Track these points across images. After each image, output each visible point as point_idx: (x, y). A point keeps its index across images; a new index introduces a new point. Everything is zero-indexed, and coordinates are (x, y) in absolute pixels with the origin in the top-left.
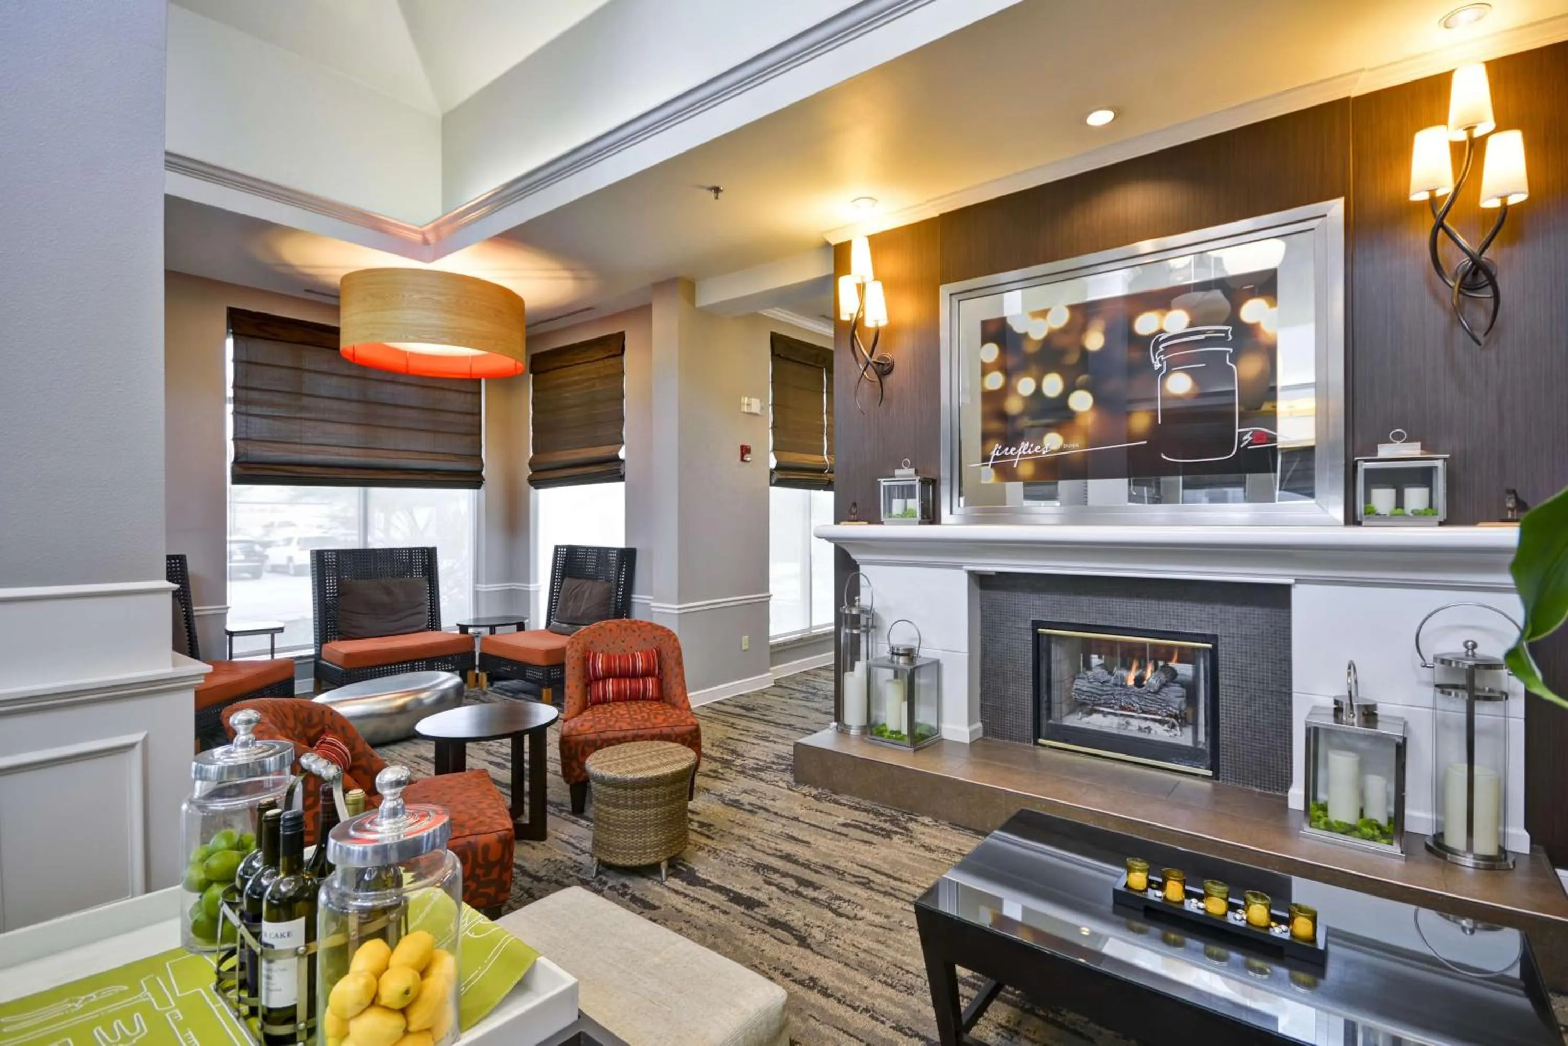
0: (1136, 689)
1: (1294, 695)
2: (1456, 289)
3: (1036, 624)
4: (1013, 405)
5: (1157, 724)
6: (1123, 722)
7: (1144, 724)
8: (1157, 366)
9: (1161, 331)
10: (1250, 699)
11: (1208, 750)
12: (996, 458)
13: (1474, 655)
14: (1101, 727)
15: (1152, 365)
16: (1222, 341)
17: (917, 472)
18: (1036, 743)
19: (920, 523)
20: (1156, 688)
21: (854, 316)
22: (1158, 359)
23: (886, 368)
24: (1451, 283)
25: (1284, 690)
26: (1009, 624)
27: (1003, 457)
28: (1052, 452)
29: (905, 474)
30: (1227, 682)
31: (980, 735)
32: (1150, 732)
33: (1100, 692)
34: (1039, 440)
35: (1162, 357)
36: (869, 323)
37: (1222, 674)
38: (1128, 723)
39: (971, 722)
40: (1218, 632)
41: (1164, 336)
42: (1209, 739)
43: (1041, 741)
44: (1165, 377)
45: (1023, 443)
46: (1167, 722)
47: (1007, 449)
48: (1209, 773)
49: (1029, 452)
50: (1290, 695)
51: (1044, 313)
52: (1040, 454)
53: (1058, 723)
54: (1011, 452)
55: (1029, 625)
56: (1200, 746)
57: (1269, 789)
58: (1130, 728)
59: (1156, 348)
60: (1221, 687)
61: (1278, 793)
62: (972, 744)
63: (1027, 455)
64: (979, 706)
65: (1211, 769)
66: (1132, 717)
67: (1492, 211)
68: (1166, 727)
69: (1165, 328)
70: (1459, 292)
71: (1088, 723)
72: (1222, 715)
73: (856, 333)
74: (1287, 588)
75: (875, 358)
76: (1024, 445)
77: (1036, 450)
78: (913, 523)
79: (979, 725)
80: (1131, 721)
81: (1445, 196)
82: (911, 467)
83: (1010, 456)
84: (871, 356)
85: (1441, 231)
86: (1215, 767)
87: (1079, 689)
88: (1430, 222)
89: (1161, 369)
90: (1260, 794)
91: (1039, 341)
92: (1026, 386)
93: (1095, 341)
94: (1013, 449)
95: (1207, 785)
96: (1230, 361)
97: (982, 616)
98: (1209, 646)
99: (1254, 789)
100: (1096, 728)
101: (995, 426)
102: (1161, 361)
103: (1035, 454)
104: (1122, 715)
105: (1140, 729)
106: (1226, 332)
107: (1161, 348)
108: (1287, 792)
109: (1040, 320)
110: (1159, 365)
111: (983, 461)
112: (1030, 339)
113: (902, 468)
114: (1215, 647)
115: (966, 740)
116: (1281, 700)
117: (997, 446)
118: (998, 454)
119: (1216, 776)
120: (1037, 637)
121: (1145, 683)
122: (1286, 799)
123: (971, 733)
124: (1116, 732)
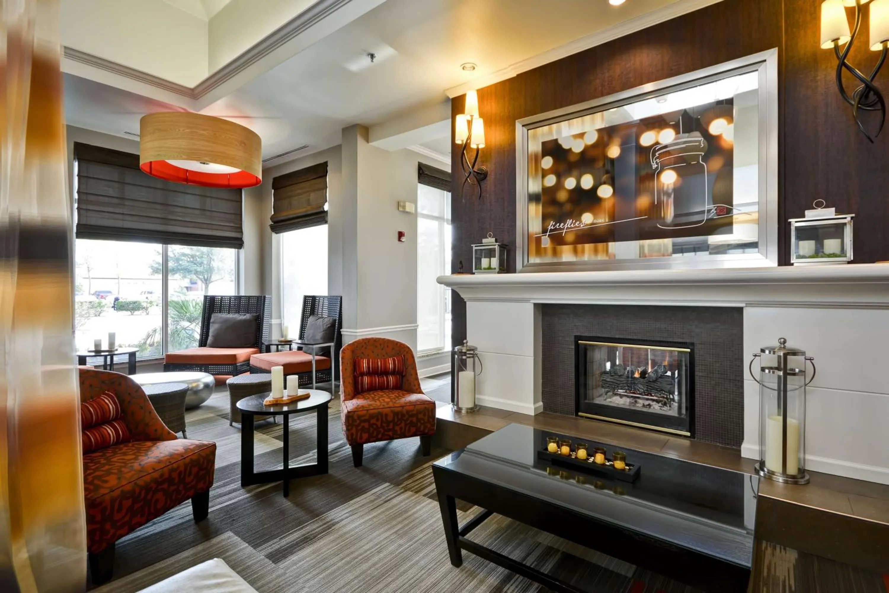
0: (642, 380)
1: (745, 381)
2: (855, 106)
3: (578, 338)
4: (562, 196)
5: (655, 403)
6: (633, 401)
7: (647, 403)
8: (654, 166)
9: (657, 143)
10: (716, 385)
11: (688, 419)
12: (551, 230)
13: (784, 347)
14: (618, 404)
15: (651, 166)
16: (697, 148)
17: (496, 241)
18: (577, 415)
19: (499, 273)
20: (654, 379)
21: (464, 142)
22: (655, 162)
23: (482, 176)
24: (853, 103)
25: (738, 378)
26: (560, 338)
27: (556, 229)
28: (587, 225)
29: (489, 241)
30: (701, 374)
31: (541, 410)
32: (650, 407)
33: (618, 382)
34: (578, 217)
35: (658, 161)
36: (473, 146)
37: (697, 369)
38: (636, 402)
39: (535, 402)
40: (694, 341)
41: (659, 147)
42: (688, 412)
43: (580, 414)
44: (659, 173)
45: (568, 220)
46: (660, 401)
47: (558, 224)
48: (688, 434)
49: (572, 226)
50: (743, 382)
51: (581, 135)
52: (579, 227)
53: (592, 402)
54: (561, 226)
55: (573, 339)
56: (683, 416)
57: (728, 444)
58: (637, 405)
59: (654, 155)
60: (696, 377)
61: (734, 447)
62: (536, 415)
63: (571, 228)
64: (541, 391)
65: (690, 431)
66: (638, 398)
67: (877, 54)
68: (660, 405)
69: (661, 141)
70: (858, 108)
71: (611, 402)
72: (697, 396)
73: (465, 152)
74: (740, 311)
75: (476, 169)
76: (569, 222)
77: (577, 224)
78: (495, 273)
79: (541, 404)
80: (638, 400)
81: (845, 44)
82: (493, 237)
83: (560, 229)
84: (473, 167)
85: (843, 68)
86: (692, 429)
87: (604, 380)
88: (836, 63)
89: (657, 168)
90: (721, 447)
91: (579, 153)
92: (570, 183)
93: (614, 152)
94: (562, 224)
95: (687, 442)
96: (702, 161)
97: (543, 334)
98: (689, 350)
99: (718, 444)
100: (615, 405)
101: (551, 209)
102: (657, 163)
103: (576, 227)
104: (632, 397)
105: (644, 406)
106: (699, 141)
107: (657, 154)
108: (740, 446)
109: (579, 141)
110: (656, 166)
111: (543, 233)
112: (573, 153)
113: (487, 238)
114: (692, 350)
115: (532, 413)
116: (736, 385)
117: (552, 223)
118: (552, 228)
119: (693, 436)
120: (577, 345)
121: (647, 376)
122: (740, 451)
123: (535, 409)
124: (628, 407)
